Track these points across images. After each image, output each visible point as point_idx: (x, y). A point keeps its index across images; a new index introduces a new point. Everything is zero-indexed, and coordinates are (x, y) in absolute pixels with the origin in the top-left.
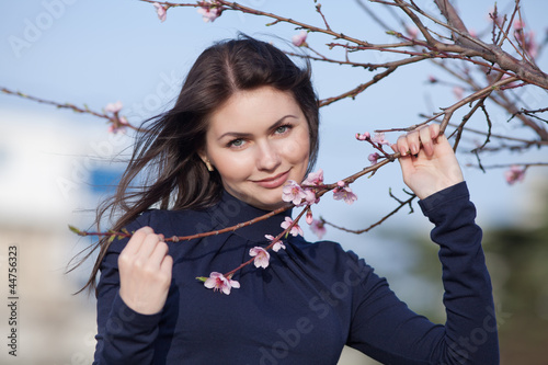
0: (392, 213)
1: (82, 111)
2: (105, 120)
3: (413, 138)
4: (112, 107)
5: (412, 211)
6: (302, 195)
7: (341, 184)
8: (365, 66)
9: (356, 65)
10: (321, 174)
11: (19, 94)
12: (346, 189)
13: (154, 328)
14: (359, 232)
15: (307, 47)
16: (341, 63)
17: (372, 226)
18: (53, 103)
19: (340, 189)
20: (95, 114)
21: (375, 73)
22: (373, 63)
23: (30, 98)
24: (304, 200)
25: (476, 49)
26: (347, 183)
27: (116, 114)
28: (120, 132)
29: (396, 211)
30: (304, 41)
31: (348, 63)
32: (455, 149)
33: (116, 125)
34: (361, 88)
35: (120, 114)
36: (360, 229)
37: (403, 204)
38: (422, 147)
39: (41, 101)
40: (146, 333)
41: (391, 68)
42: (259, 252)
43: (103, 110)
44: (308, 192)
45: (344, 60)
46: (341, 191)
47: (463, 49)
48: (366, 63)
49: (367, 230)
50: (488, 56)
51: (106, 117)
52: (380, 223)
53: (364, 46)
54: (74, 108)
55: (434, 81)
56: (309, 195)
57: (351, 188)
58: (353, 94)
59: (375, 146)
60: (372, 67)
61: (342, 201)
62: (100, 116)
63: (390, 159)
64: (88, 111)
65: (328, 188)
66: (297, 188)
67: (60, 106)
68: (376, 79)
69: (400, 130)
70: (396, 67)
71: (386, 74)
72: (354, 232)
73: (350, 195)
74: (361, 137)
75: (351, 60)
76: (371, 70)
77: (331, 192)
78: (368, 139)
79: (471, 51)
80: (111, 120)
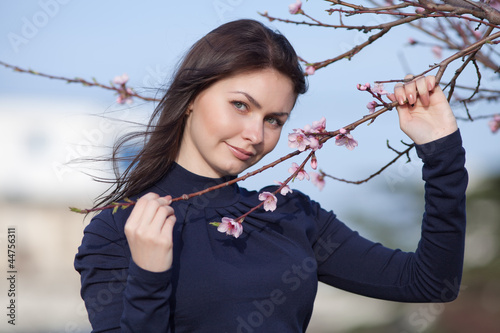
0: (390, 164)
1: (91, 85)
2: (114, 92)
3: (410, 88)
4: (119, 79)
5: (409, 160)
6: (306, 143)
7: (343, 131)
8: (360, 29)
9: (350, 28)
10: (324, 122)
11: (31, 72)
12: (348, 136)
13: (168, 284)
14: (359, 183)
15: (303, 14)
16: (336, 27)
17: (372, 176)
18: (63, 79)
19: (342, 136)
20: (104, 87)
21: (370, 34)
22: (367, 25)
23: (41, 75)
24: (308, 147)
25: (466, 7)
26: (349, 129)
27: (123, 85)
28: (128, 102)
29: (394, 161)
30: (299, 8)
31: (342, 26)
32: (449, 100)
33: (124, 96)
34: (357, 49)
35: (127, 85)
36: (360, 180)
37: (401, 154)
38: (418, 96)
39: (52, 77)
40: (161, 289)
41: (385, 29)
42: (268, 197)
43: (111, 82)
44: (312, 139)
45: (339, 24)
46: (343, 138)
47: (454, 8)
48: (361, 25)
49: (366, 181)
50: (478, 13)
51: (114, 89)
52: (378, 173)
53: (360, 10)
54: (83, 82)
55: (414, 43)
56: (313, 142)
57: (352, 134)
58: (350, 55)
59: (374, 96)
60: (366, 29)
61: (344, 147)
62: (109, 88)
63: (389, 107)
64: (97, 85)
65: (330, 135)
66: (302, 136)
67: (70, 81)
68: (371, 40)
69: (398, 81)
70: (390, 28)
71: (380, 35)
72: (354, 183)
73: (351, 141)
74: (362, 88)
75: (345, 24)
76: (365, 32)
77: (334, 139)
78: (368, 89)
79: (461, 9)
80: (119, 91)
